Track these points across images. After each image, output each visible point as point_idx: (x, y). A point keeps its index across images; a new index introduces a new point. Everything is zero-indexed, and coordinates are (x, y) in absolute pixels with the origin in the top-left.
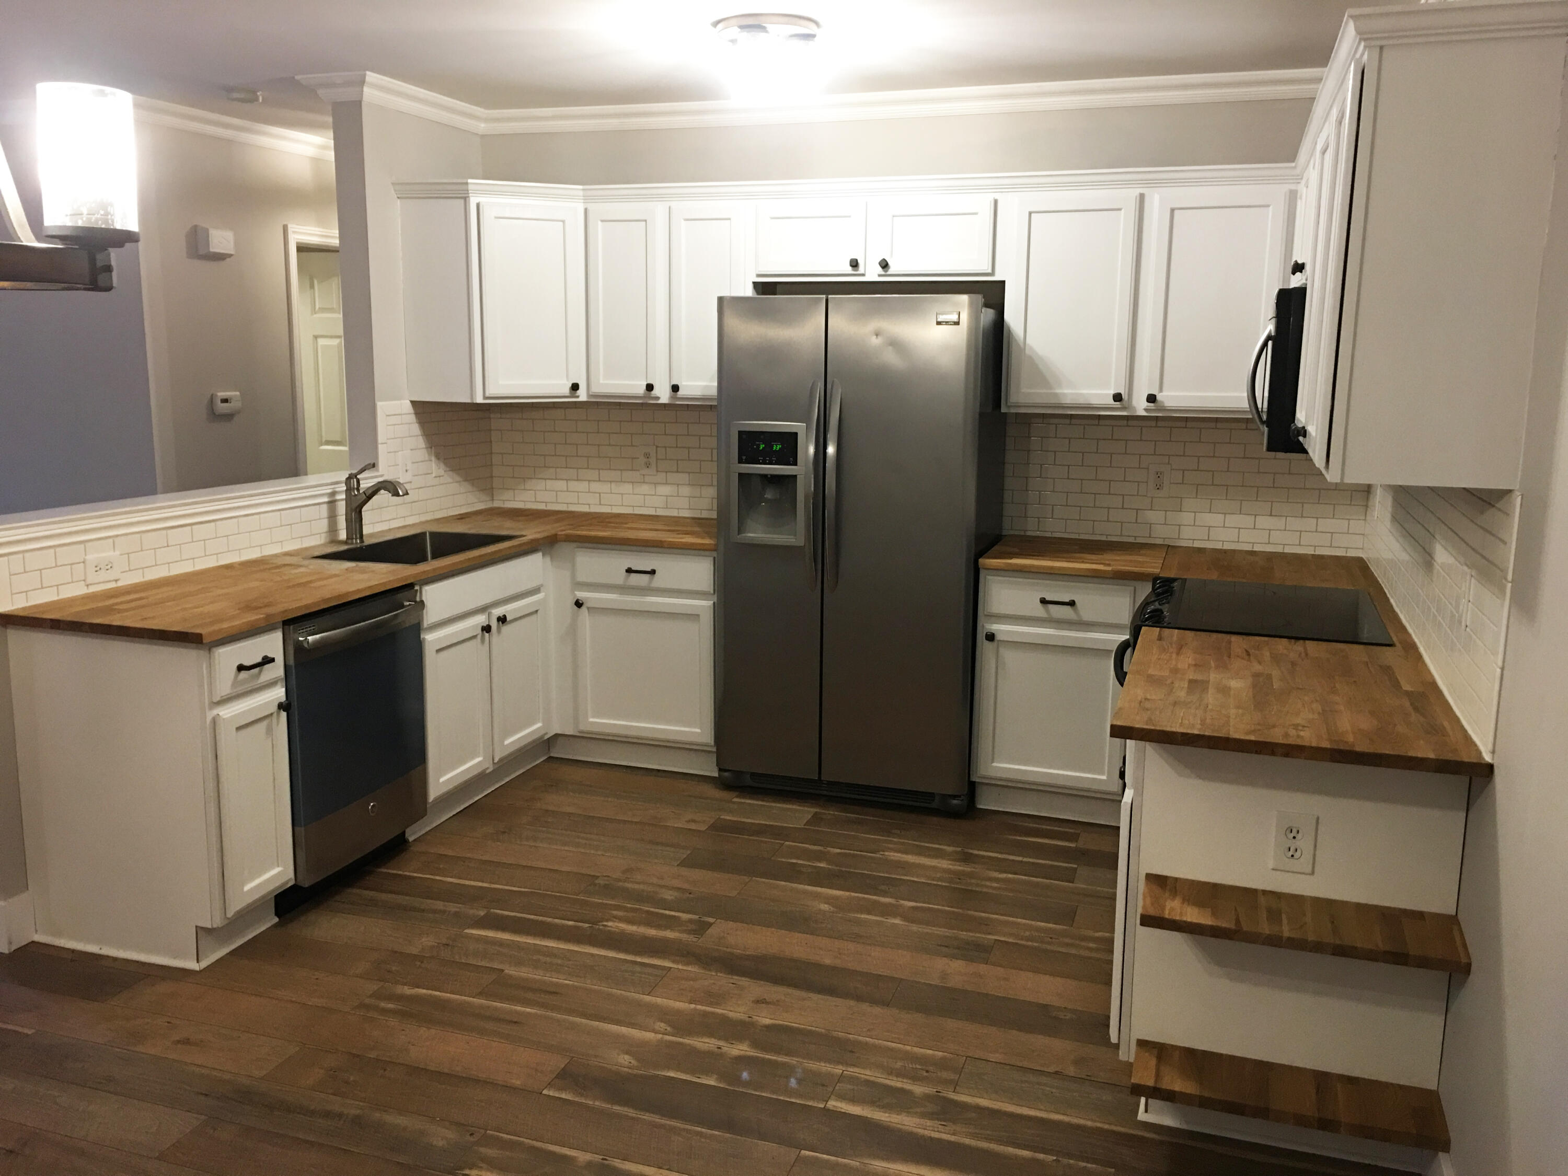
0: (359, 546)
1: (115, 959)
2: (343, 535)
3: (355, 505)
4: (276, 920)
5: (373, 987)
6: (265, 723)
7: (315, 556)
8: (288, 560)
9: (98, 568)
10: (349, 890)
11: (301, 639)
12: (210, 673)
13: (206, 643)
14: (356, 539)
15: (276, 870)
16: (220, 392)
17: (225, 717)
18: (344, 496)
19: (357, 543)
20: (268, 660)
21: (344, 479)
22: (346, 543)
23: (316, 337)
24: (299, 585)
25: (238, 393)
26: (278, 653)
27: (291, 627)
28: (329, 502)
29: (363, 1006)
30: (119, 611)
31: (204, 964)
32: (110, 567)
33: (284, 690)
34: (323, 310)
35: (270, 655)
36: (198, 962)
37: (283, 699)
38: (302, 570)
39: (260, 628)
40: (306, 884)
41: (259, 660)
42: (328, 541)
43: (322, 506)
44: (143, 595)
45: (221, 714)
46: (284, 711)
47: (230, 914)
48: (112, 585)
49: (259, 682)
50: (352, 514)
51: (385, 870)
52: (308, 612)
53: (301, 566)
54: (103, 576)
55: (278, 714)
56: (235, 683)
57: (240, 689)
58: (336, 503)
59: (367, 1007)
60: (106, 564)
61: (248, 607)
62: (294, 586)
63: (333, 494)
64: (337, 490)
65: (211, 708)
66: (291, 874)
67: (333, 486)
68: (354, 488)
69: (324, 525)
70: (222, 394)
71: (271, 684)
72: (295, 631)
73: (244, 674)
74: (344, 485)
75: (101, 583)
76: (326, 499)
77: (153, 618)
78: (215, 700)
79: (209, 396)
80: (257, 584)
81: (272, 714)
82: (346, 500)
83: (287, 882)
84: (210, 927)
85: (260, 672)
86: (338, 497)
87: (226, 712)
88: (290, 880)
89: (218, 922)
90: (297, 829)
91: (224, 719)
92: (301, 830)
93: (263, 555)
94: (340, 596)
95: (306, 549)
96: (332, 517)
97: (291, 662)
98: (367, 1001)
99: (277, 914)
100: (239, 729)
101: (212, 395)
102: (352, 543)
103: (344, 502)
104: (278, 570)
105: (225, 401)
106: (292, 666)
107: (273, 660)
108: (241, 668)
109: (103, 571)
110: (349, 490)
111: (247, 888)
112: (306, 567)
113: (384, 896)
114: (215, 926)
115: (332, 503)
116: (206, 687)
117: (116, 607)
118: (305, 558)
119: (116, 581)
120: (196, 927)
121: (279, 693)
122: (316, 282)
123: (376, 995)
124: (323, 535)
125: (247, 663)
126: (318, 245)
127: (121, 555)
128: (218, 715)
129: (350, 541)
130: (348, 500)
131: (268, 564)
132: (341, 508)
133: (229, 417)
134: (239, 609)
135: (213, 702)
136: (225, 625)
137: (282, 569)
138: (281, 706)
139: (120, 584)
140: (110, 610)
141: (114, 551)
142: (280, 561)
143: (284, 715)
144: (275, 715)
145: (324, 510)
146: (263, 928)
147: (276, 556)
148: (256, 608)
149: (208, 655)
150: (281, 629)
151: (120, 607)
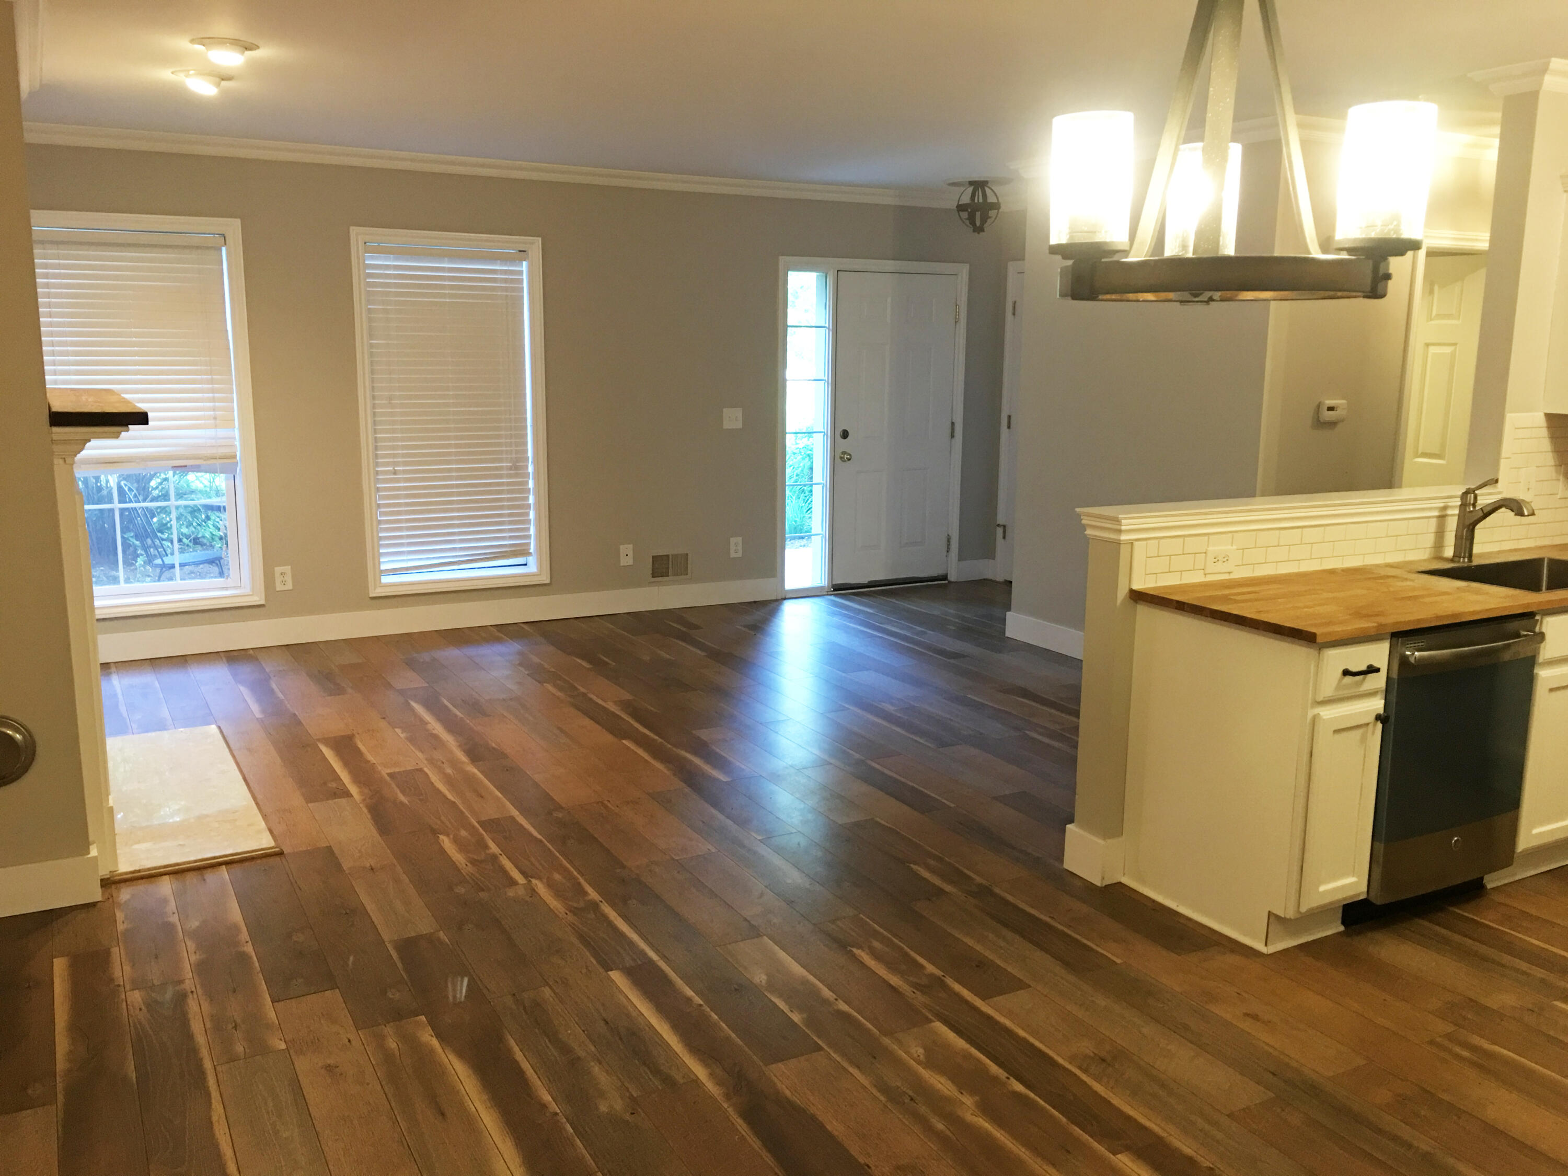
0: (1466, 565)
1: (1190, 919)
2: (1449, 552)
3: (1468, 523)
4: (1342, 928)
5: (1443, 1027)
6: (1360, 731)
7: (1420, 571)
8: (1392, 572)
9: (1216, 560)
10: (1421, 922)
11: (1408, 653)
12: (1317, 673)
13: (1318, 643)
14: (1464, 557)
15: (1351, 880)
16: (1328, 399)
17: (1325, 717)
18: (1457, 512)
19: (1464, 562)
20: (1372, 670)
21: (1460, 493)
22: (1452, 560)
23: (1427, 345)
24: (1410, 598)
25: (1344, 401)
26: (1383, 664)
27: (1400, 639)
28: (1439, 517)
29: (1432, 1042)
30: (1236, 602)
31: (1271, 949)
32: (1226, 559)
33: (1383, 701)
34: (1439, 316)
35: (1377, 665)
36: (1266, 945)
37: (1381, 711)
38: (1409, 583)
39: (1370, 636)
40: (1378, 901)
41: (1363, 667)
42: (1432, 556)
43: (1430, 520)
44: (1257, 589)
45: (1322, 714)
46: (1381, 723)
47: (1303, 909)
48: (1226, 577)
49: (1361, 689)
50: (1463, 531)
51: (1457, 910)
52: (1419, 627)
53: (1406, 579)
54: (1220, 567)
55: (1375, 725)
56: (1338, 688)
57: (1342, 693)
58: (1447, 518)
59: (1440, 1046)
60: (1224, 556)
61: (1359, 614)
62: (1403, 598)
63: (1445, 508)
64: (1450, 504)
65: (1312, 707)
66: (1364, 888)
67: (1443, 501)
68: (1470, 504)
69: (1429, 540)
70: (1330, 403)
71: (1372, 694)
72: (1403, 644)
73: (1349, 679)
74: (1459, 499)
75: (1218, 573)
76: (1436, 513)
77: (1267, 612)
78: (1320, 699)
79: (1317, 403)
80: (1365, 592)
81: (1368, 724)
82: (1459, 516)
83: (1359, 895)
84: (1283, 916)
85: (1364, 679)
86: (1449, 512)
87: (1328, 713)
88: (1363, 893)
89: (1290, 914)
90: (1375, 843)
91: (1324, 720)
92: (1380, 847)
93: (1365, 564)
94: (1454, 615)
95: (1411, 562)
96: (1440, 534)
97: (1395, 675)
98: (1438, 1039)
99: (1343, 923)
100: (1337, 731)
101: (1320, 403)
102: (1459, 562)
103: (1456, 518)
104: (1382, 581)
105: (1331, 409)
106: (1394, 679)
107: (1378, 670)
108: (1346, 673)
109: (1220, 562)
110: (1463, 505)
111: (1322, 888)
112: (1412, 580)
113: (1457, 938)
114: (1288, 917)
115: (1442, 518)
116: (1311, 684)
117: (1232, 597)
118: (1410, 572)
119: (1229, 573)
120: (1269, 912)
121: (1377, 705)
122: (1436, 288)
123: (1448, 1036)
124: (1428, 551)
125: (1354, 669)
126: (1450, 249)
127: (1237, 549)
128: (1319, 714)
129: (1457, 559)
130: (1462, 516)
131: (1373, 573)
132: (1452, 524)
133: (1332, 424)
134: (1350, 615)
135: (1316, 701)
136: (1338, 628)
137: (1390, 580)
138: (1378, 718)
139: (1232, 576)
140: (1226, 599)
141: (1232, 546)
142: (1383, 572)
143: (1379, 726)
144: (1371, 726)
145: (1433, 525)
146: (1329, 933)
147: (1378, 566)
148: (1369, 616)
149: (1317, 654)
150: (1389, 641)
151: (1239, 598)
